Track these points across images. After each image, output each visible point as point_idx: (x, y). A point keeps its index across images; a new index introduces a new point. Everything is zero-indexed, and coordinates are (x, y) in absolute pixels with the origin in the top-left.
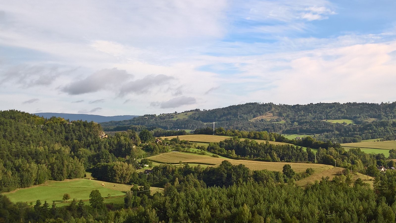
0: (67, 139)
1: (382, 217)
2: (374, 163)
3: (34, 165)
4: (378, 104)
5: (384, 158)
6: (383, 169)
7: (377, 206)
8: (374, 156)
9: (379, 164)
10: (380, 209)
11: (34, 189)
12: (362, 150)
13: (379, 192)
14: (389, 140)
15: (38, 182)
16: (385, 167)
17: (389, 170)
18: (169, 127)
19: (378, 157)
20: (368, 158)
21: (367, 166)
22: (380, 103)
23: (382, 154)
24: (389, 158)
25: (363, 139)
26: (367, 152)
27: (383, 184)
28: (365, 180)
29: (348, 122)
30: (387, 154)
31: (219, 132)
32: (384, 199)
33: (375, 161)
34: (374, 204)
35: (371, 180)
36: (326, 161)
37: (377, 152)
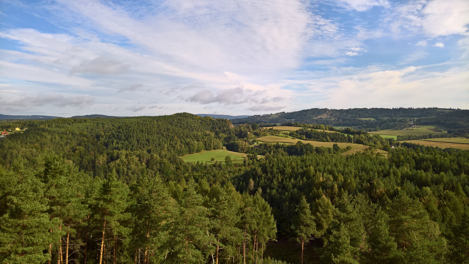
0: (213, 128)
1: (393, 175)
2: (387, 143)
3: (196, 142)
4: (390, 109)
5: (393, 141)
6: (393, 147)
7: (390, 168)
8: (388, 139)
9: (391, 144)
10: (391, 171)
11: (196, 155)
12: (380, 136)
13: (391, 160)
14: (397, 130)
15: (198, 151)
16: (394, 146)
17: (397, 148)
18: (267, 122)
19: (390, 140)
20: (384, 141)
21: (383, 145)
22: (391, 108)
23: (393, 138)
24: (397, 141)
25: (381, 129)
26: (384, 137)
27: (393, 156)
28: (382, 153)
29: (372, 119)
30: (395, 138)
31: (296, 125)
32: (394, 164)
33: (389, 142)
34: (388, 167)
35: (385, 153)
36: (359, 142)
37: (389, 137)
